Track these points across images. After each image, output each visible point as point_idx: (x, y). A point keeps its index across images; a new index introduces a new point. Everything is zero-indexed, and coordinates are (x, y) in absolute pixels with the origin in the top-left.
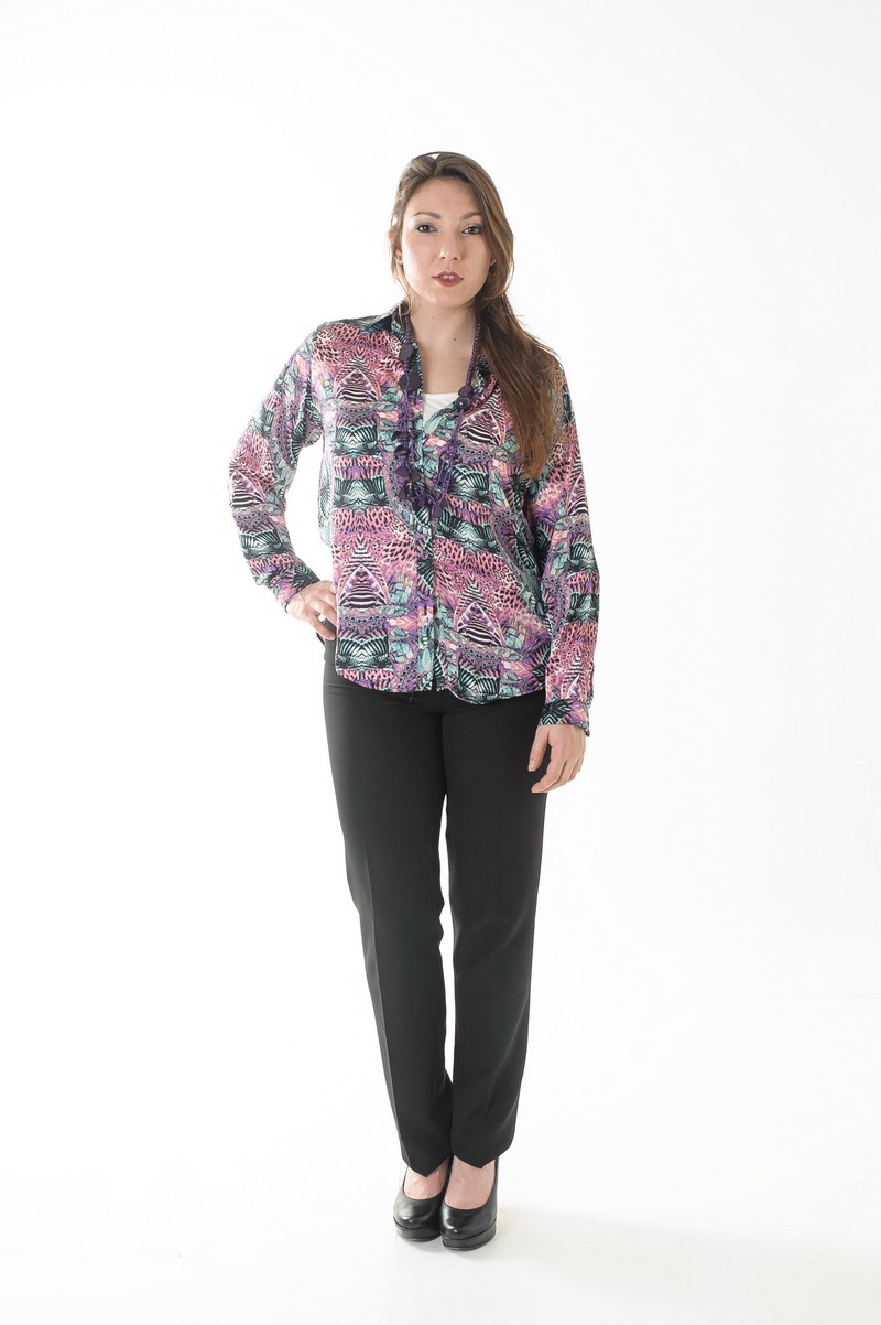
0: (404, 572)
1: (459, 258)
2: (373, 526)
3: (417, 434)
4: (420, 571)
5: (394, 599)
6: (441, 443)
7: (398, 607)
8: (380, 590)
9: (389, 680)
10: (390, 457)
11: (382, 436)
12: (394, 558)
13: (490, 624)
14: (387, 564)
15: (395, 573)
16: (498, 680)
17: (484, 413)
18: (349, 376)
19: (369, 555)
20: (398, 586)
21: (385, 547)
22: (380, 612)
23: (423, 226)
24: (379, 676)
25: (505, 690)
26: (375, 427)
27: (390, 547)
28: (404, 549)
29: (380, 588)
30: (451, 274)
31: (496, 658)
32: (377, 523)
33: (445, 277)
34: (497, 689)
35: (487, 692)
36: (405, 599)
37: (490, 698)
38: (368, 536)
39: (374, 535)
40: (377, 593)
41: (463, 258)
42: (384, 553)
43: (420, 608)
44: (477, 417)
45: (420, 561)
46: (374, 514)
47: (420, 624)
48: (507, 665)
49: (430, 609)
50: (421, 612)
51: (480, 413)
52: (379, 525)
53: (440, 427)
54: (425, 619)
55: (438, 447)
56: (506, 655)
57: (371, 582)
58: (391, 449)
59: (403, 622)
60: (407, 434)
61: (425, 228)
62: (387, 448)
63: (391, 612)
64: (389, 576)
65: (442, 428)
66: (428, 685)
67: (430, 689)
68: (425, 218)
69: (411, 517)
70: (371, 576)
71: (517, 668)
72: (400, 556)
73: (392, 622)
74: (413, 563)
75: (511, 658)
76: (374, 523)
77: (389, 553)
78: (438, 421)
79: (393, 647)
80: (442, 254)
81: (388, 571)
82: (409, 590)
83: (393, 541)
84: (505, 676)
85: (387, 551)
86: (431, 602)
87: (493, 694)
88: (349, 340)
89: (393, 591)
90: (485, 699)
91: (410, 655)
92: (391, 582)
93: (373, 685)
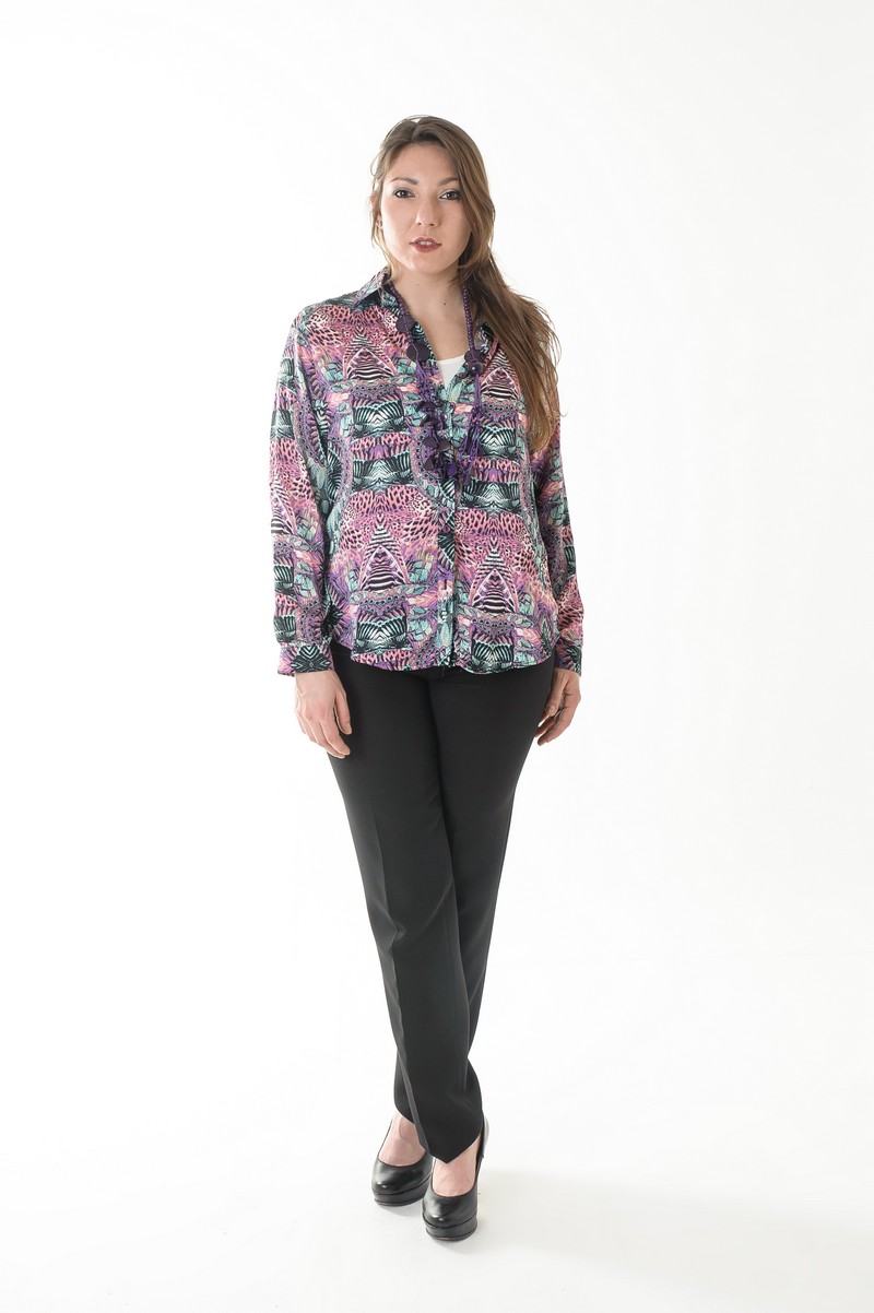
0: (425, 549)
1: (436, 224)
2: (394, 505)
3: (442, 404)
4: (441, 545)
5: (413, 578)
6: (469, 409)
7: (418, 586)
8: (399, 570)
9: (407, 659)
10: (418, 431)
11: (409, 410)
12: (414, 536)
13: (506, 590)
14: (407, 543)
15: (415, 552)
16: (512, 647)
17: (498, 372)
18: (357, 356)
19: (389, 534)
20: (418, 565)
21: (406, 526)
22: (399, 592)
23: (401, 191)
24: (398, 657)
25: (519, 657)
26: (400, 402)
27: (411, 526)
28: (425, 526)
29: (399, 567)
30: (427, 240)
31: (509, 625)
32: (398, 501)
33: (422, 243)
34: (512, 656)
35: (501, 660)
36: (425, 574)
37: (505, 665)
38: (388, 515)
39: (394, 514)
40: (396, 573)
41: (440, 224)
42: (404, 532)
43: (440, 581)
44: (493, 377)
45: (441, 533)
46: (396, 493)
47: (440, 599)
48: (520, 632)
49: (450, 583)
50: (441, 586)
51: (494, 372)
52: (400, 504)
53: (463, 393)
54: (445, 593)
55: (467, 414)
56: (519, 621)
57: (390, 562)
58: (418, 423)
59: (423, 600)
60: (431, 405)
61: (403, 194)
62: (414, 422)
63: (410, 591)
64: (408, 556)
65: (465, 394)
66: (446, 660)
67: (447, 664)
68: (402, 184)
69: (437, 490)
70: (390, 555)
71: (529, 635)
72: (421, 534)
73: (412, 601)
74: (434, 538)
75: (524, 625)
76: (395, 501)
77: (410, 532)
78: (459, 387)
79: (412, 626)
80: (418, 220)
81: (408, 550)
82: (428, 566)
83: (414, 520)
84: (519, 643)
85: (407, 530)
86: (451, 576)
87: (507, 662)
88: (345, 320)
89: (412, 570)
90: (499, 667)
91: (429, 631)
92: (411, 562)
93: (392, 665)
